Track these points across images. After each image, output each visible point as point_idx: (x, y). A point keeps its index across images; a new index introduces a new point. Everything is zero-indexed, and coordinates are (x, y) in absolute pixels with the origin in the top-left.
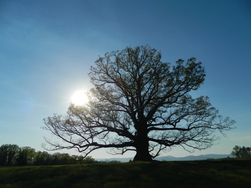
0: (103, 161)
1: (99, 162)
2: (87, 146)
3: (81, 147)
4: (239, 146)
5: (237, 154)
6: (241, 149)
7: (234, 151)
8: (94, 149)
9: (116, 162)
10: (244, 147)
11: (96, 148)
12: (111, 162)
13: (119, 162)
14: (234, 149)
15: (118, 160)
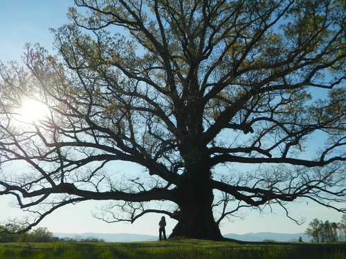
0: (71, 237)
1: (62, 239)
2: (46, 192)
3: (26, 195)
4: (319, 219)
5: (315, 234)
6: (322, 225)
7: (311, 228)
8: (64, 203)
9: (96, 241)
10: (327, 222)
11: (71, 201)
12: (86, 241)
13: (102, 241)
14: (311, 224)
15: (100, 238)
